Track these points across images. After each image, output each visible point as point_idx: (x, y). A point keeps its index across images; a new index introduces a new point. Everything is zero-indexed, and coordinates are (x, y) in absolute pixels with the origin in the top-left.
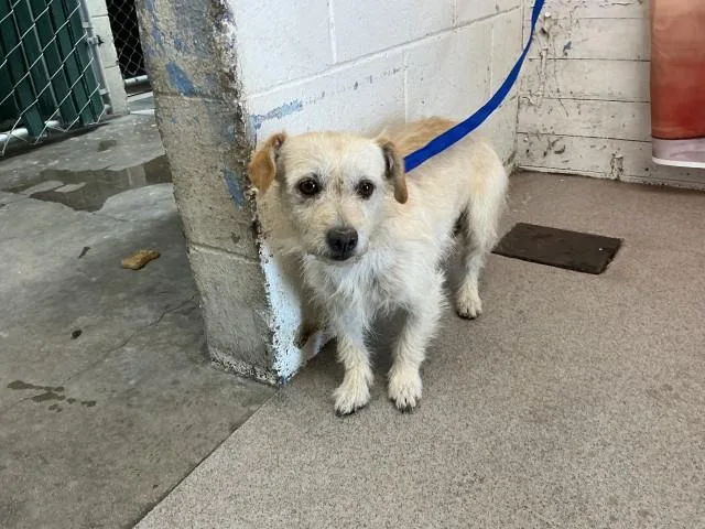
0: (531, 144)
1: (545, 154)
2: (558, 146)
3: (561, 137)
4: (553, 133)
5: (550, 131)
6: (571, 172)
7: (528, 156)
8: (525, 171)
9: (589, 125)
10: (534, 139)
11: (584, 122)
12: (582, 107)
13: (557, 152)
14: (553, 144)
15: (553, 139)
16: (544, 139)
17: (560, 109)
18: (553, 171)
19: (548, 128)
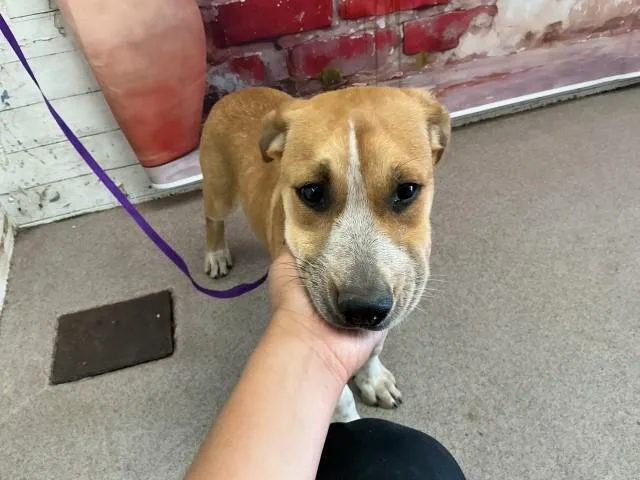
0: (19, 202)
1: (41, 206)
2: (51, 194)
3: (49, 185)
4: (39, 185)
5: (33, 184)
6: (78, 213)
7: (23, 214)
8: (29, 229)
9: (73, 165)
10: (20, 196)
11: (65, 164)
12: (55, 151)
13: (53, 200)
14: (44, 194)
15: (41, 190)
16: (31, 192)
17: (31, 159)
18: (58, 218)
19: (29, 180)
